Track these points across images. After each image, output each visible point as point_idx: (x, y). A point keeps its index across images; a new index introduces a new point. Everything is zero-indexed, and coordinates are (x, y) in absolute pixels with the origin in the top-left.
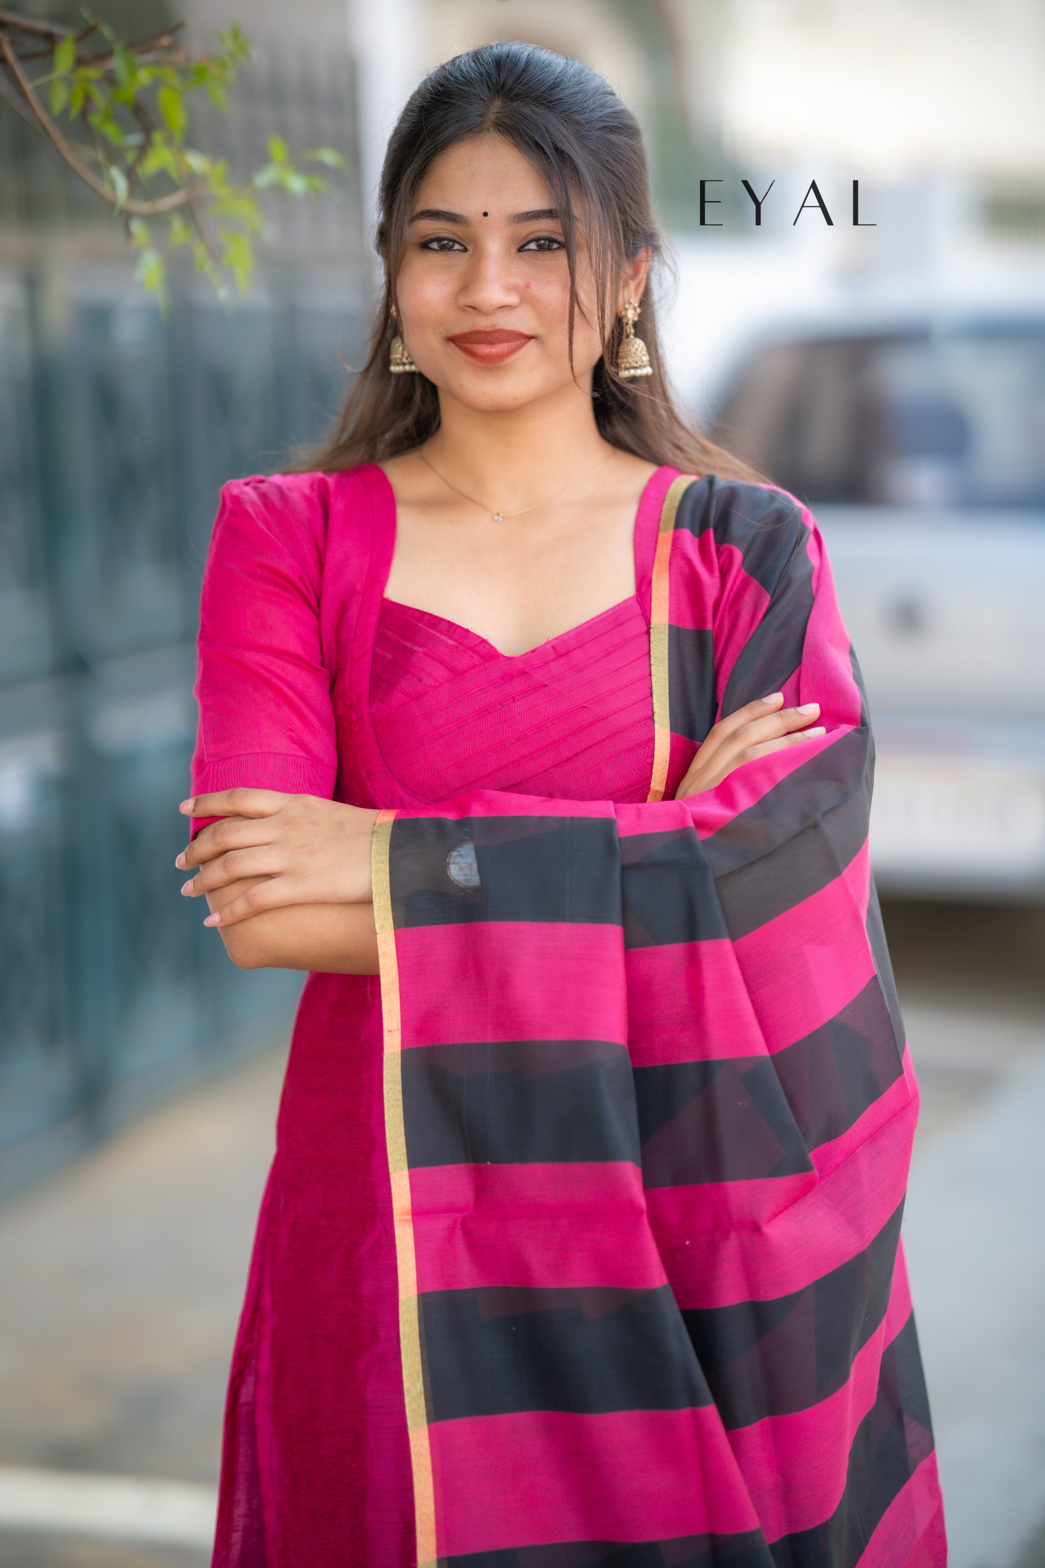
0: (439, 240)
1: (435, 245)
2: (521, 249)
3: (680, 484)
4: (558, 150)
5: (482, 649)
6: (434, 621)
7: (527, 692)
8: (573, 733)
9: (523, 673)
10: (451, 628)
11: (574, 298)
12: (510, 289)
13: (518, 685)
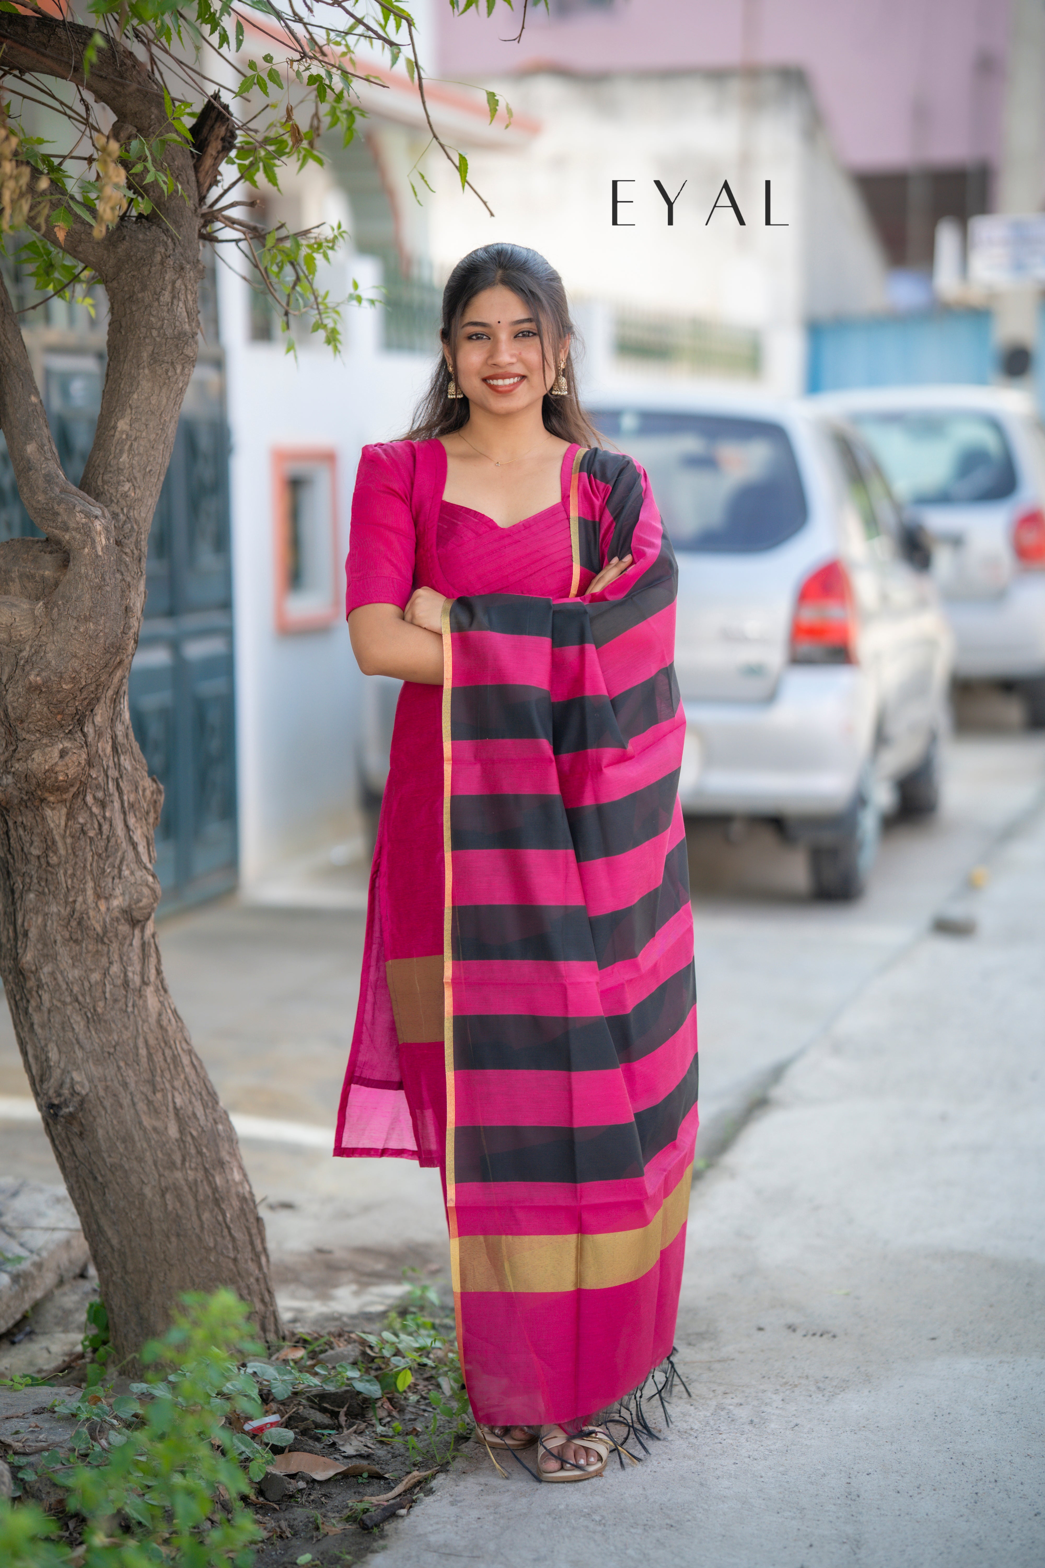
0: (476, 335)
1: (474, 337)
2: (515, 337)
3: (582, 452)
4: (531, 292)
5: (490, 524)
6: (468, 511)
7: (510, 544)
8: (533, 563)
9: (508, 535)
10: (476, 514)
11: (544, 357)
12: (512, 356)
13: (507, 541)
